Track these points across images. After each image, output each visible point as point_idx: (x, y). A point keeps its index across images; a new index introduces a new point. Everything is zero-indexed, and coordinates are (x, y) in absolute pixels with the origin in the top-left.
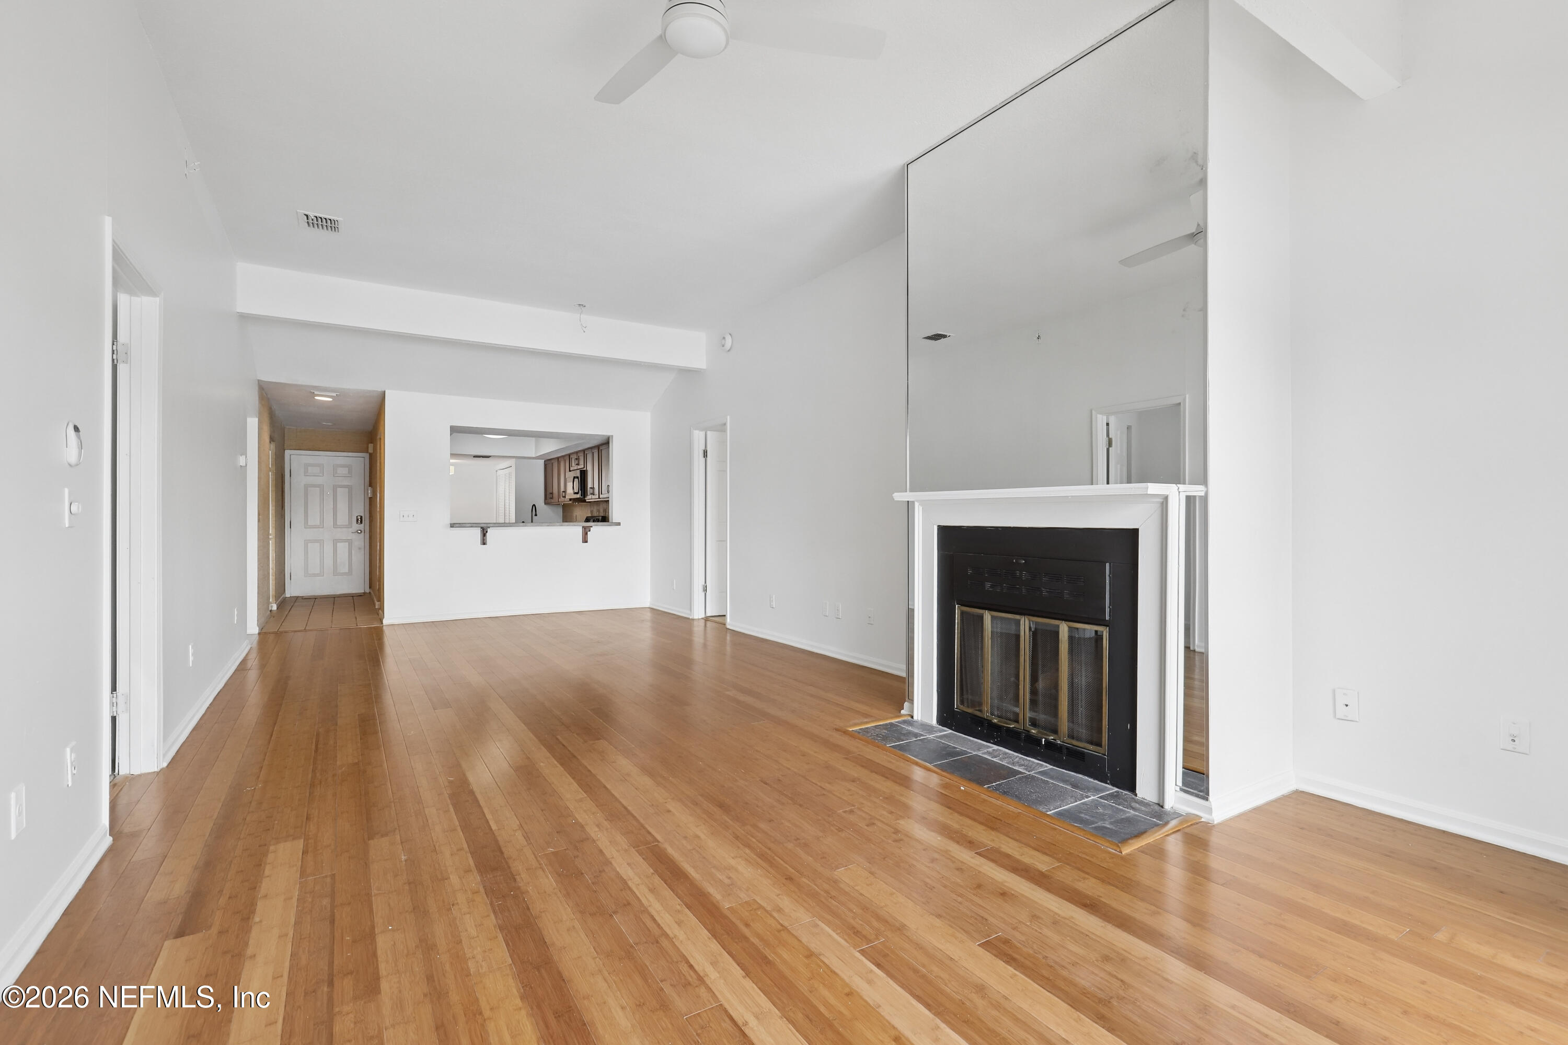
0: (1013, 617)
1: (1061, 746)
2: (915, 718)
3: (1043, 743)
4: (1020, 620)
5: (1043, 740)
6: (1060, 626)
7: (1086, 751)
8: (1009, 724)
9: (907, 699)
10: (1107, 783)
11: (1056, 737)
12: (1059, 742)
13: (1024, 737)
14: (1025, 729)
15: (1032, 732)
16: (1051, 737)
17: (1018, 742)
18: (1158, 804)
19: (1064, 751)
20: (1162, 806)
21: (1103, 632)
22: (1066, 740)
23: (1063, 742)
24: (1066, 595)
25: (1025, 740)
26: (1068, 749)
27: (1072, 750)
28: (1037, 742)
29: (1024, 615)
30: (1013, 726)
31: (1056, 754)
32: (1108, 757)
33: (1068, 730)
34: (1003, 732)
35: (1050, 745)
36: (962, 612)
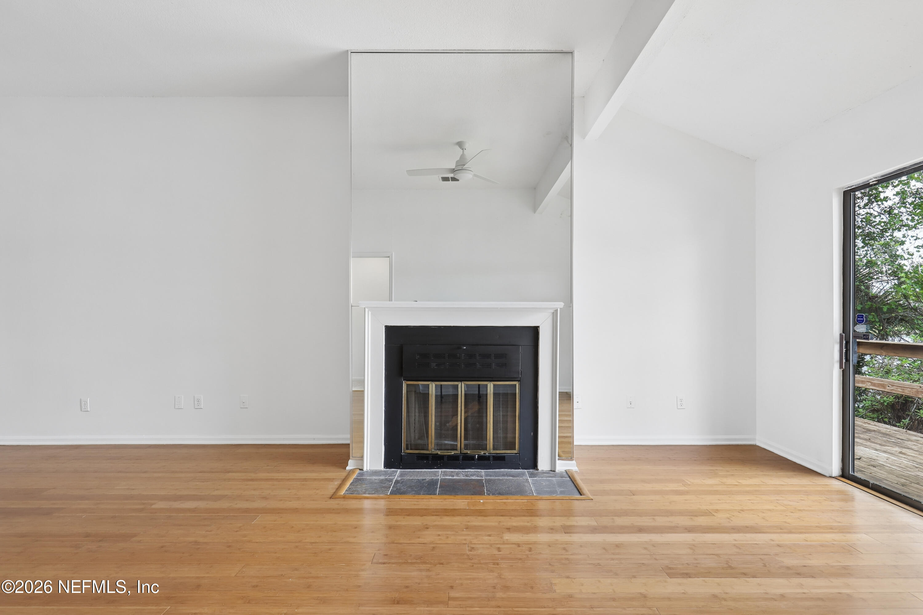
0: (452, 384)
1: (489, 457)
2: (365, 469)
3: (477, 458)
4: (458, 385)
5: (477, 456)
6: (488, 385)
7: (506, 454)
8: (451, 453)
9: (351, 457)
10: (519, 469)
11: (485, 452)
12: (487, 454)
13: (461, 458)
14: (462, 452)
15: (467, 453)
16: (482, 453)
17: (458, 462)
18: (551, 471)
19: (491, 459)
20: (554, 471)
21: (516, 385)
22: (492, 451)
23: (490, 454)
24: (494, 366)
25: (463, 460)
26: (493, 456)
27: (497, 456)
28: (472, 458)
29: (461, 381)
30: (453, 453)
31: (486, 462)
32: (519, 454)
33: (494, 445)
34: (445, 459)
35: (481, 458)
36: (408, 385)
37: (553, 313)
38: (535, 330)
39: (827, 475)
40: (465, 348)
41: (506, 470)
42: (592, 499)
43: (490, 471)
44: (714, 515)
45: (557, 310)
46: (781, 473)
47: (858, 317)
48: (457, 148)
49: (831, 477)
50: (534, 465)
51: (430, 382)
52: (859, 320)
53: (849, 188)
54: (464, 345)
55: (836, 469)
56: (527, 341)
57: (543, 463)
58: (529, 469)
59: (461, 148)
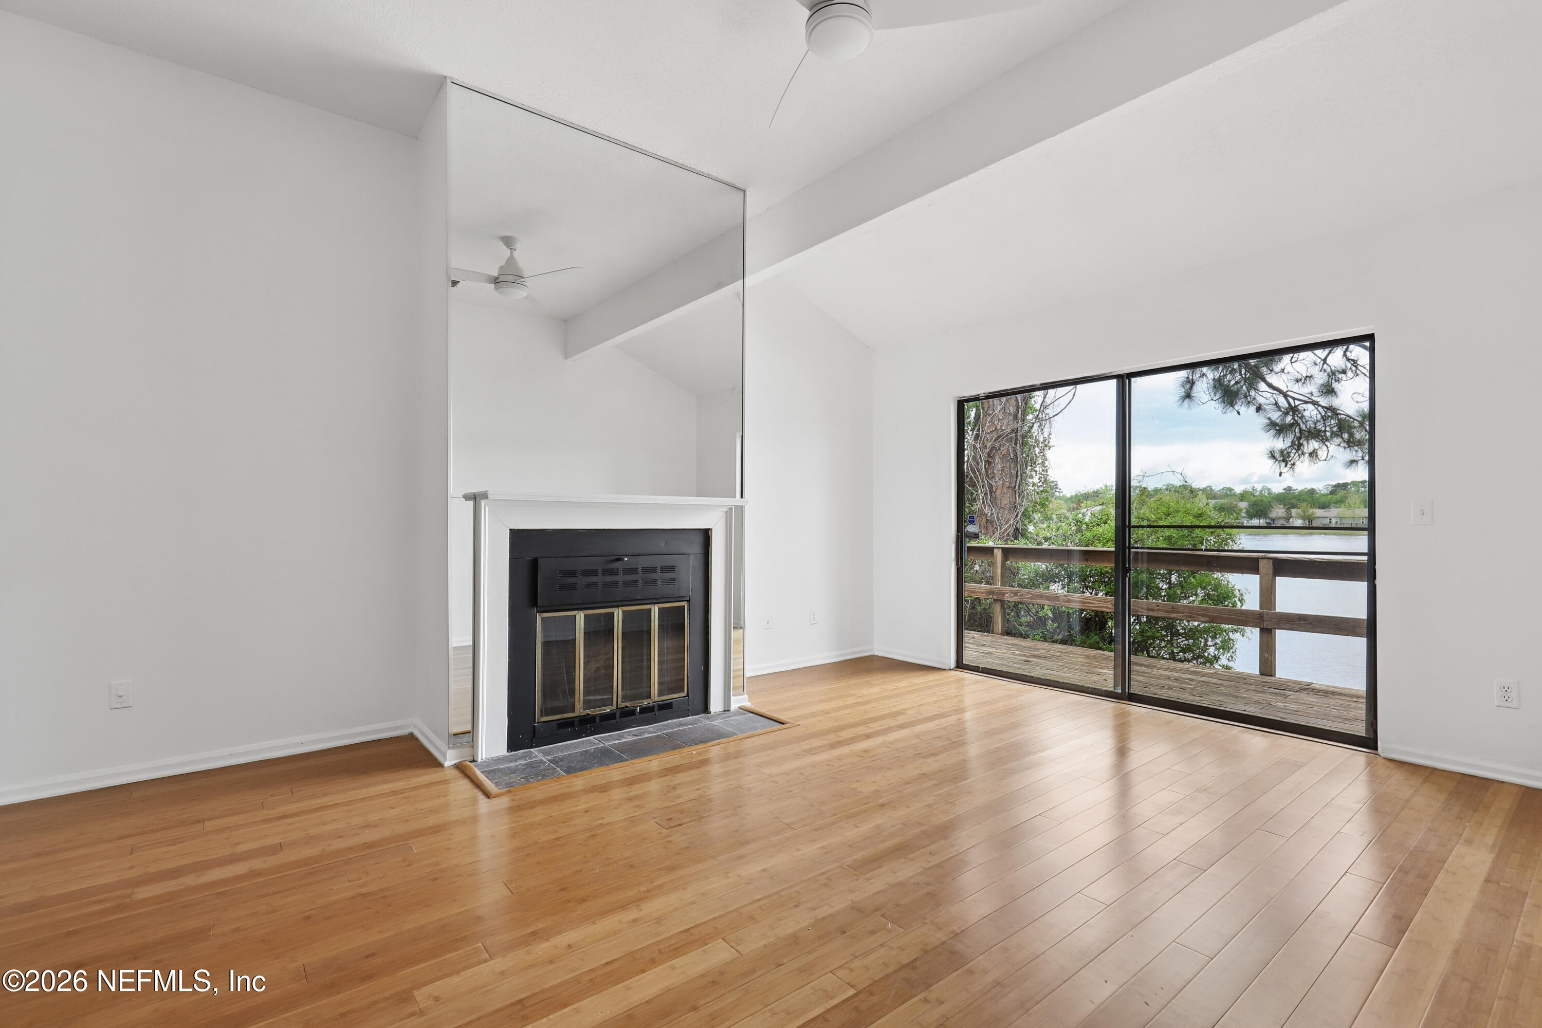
0: (607, 611)
1: (653, 707)
2: (479, 759)
3: (638, 711)
4: (614, 613)
5: (638, 708)
6: (650, 607)
7: (673, 700)
8: (605, 710)
10: (689, 716)
11: (649, 700)
12: (651, 704)
13: (618, 715)
14: (619, 707)
15: (627, 707)
16: (645, 703)
17: (613, 721)
18: (724, 711)
19: (656, 709)
20: (728, 711)
21: (684, 606)
22: (656, 699)
23: (654, 702)
24: (659, 582)
25: (621, 717)
26: (659, 705)
27: (662, 704)
28: (632, 712)
29: (618, 607)
30: (608, 710)
31: (650, 714)
32: (688, 696)
33: (659, 690)
34: (598, 720)
35: (644, 710)
36: (543, 619)
37: (726, 512)
38: (706, 535)
39: (947, 668)
40: (626, 559)
41: (674, 720)
42: (799, 725)
43: (655, 726)
44: (905, 713)
45: (732, 508)
46: (909, 675)
47: (970, 518)
48: (501, 245)
49: (950, 670)
50: (706, 709)
51: (577, 612)
52: (971, 521)
53: (962, 399)
54: (626, 556)
55: (952, 663)
56: (696, 548)
57: (716, 705)
58: (699, 714)
59: (508, 247)
